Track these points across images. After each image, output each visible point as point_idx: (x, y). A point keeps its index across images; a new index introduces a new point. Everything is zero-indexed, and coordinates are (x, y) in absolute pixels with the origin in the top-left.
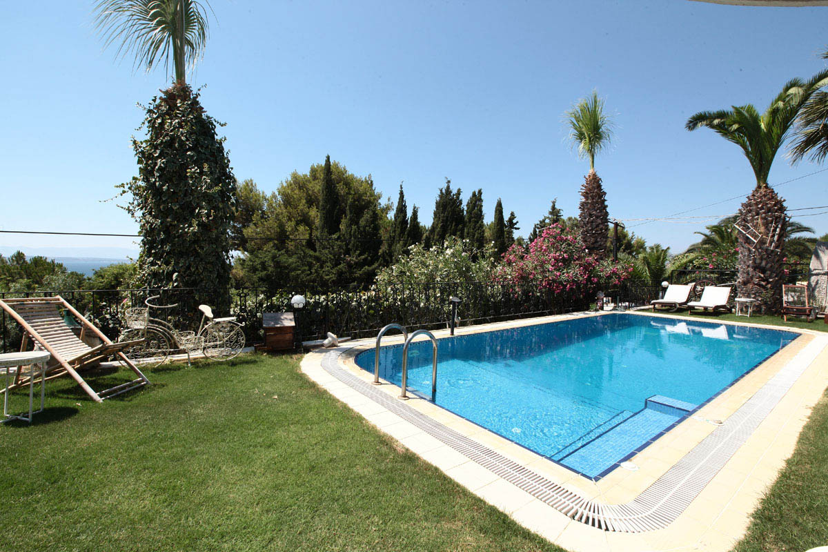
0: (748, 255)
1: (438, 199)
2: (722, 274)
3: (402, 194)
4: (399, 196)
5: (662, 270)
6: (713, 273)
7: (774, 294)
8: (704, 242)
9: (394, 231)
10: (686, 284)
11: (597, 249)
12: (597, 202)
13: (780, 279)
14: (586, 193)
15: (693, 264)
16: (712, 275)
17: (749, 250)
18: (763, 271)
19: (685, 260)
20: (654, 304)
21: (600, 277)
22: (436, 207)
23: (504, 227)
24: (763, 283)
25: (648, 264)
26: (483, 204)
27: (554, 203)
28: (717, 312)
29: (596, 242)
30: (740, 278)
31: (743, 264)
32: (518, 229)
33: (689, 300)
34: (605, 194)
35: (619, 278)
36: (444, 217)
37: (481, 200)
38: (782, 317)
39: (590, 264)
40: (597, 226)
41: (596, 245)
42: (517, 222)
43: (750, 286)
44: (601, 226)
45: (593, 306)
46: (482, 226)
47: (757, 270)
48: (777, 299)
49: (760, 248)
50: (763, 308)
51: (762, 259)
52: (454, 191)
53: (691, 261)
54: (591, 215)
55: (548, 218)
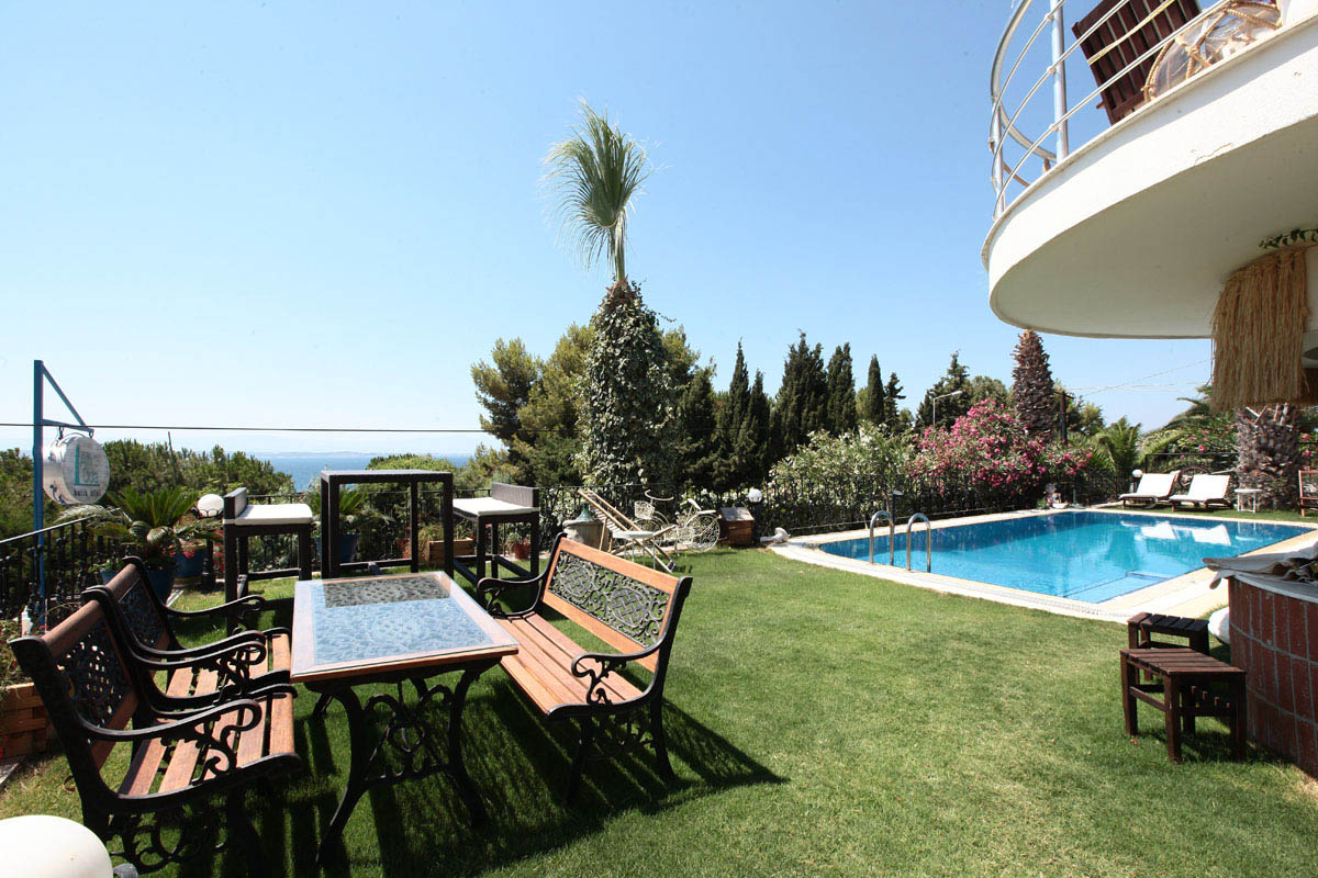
0: (1250, 433)
1: (788, 360)
2: (1217, 458)
3: (740, 354)
4: (736, 358)
5: (1131, 455)
6: (1204, 457)
7: (1288, 483)
8: (1193, 412)
9: (732, 408)
10: (1168, 472)
11: (1040, 428)
12: (1037, 369)
13: (1296, 463)
14: (1022, 356)
15: (1177, 444)
16: (1204, 460)
17: (1251, 427)
18: (1271, 453)
19: (1164, 440)
20: (1124, 499)
21: (1048, 466)
22: (787, 372)
23: (883, 397)
24: (1273, 469)
25: (1112, 447)
26: (853, 364)
27: (955, 357)
28: (1210, 507)
29: (1039, 420)
30: (1241, 463)
31: (1244, 444)
32: (904, 397)
33: (1171, 493)
34: (1048, 357)
35: (1074, 466)
36: (798, 385)
37: (848, 358)
38: (1300, 513)
39: (1034, 449)
40: (1040, 399)
41: (1039, 425)
42: (902, 388)
43: (1255, 473)
44: (1044, 399)
45: (1042, 503)
46: (852, 396)
47: (1263, 452)
48: (1293, 489)
49: (1265, 424)
50: (1275, 501)
51: (1268, 438)
52: (812, 348)
53: (1174, 441)
54: (1029, 386)
55: (947, 379)
